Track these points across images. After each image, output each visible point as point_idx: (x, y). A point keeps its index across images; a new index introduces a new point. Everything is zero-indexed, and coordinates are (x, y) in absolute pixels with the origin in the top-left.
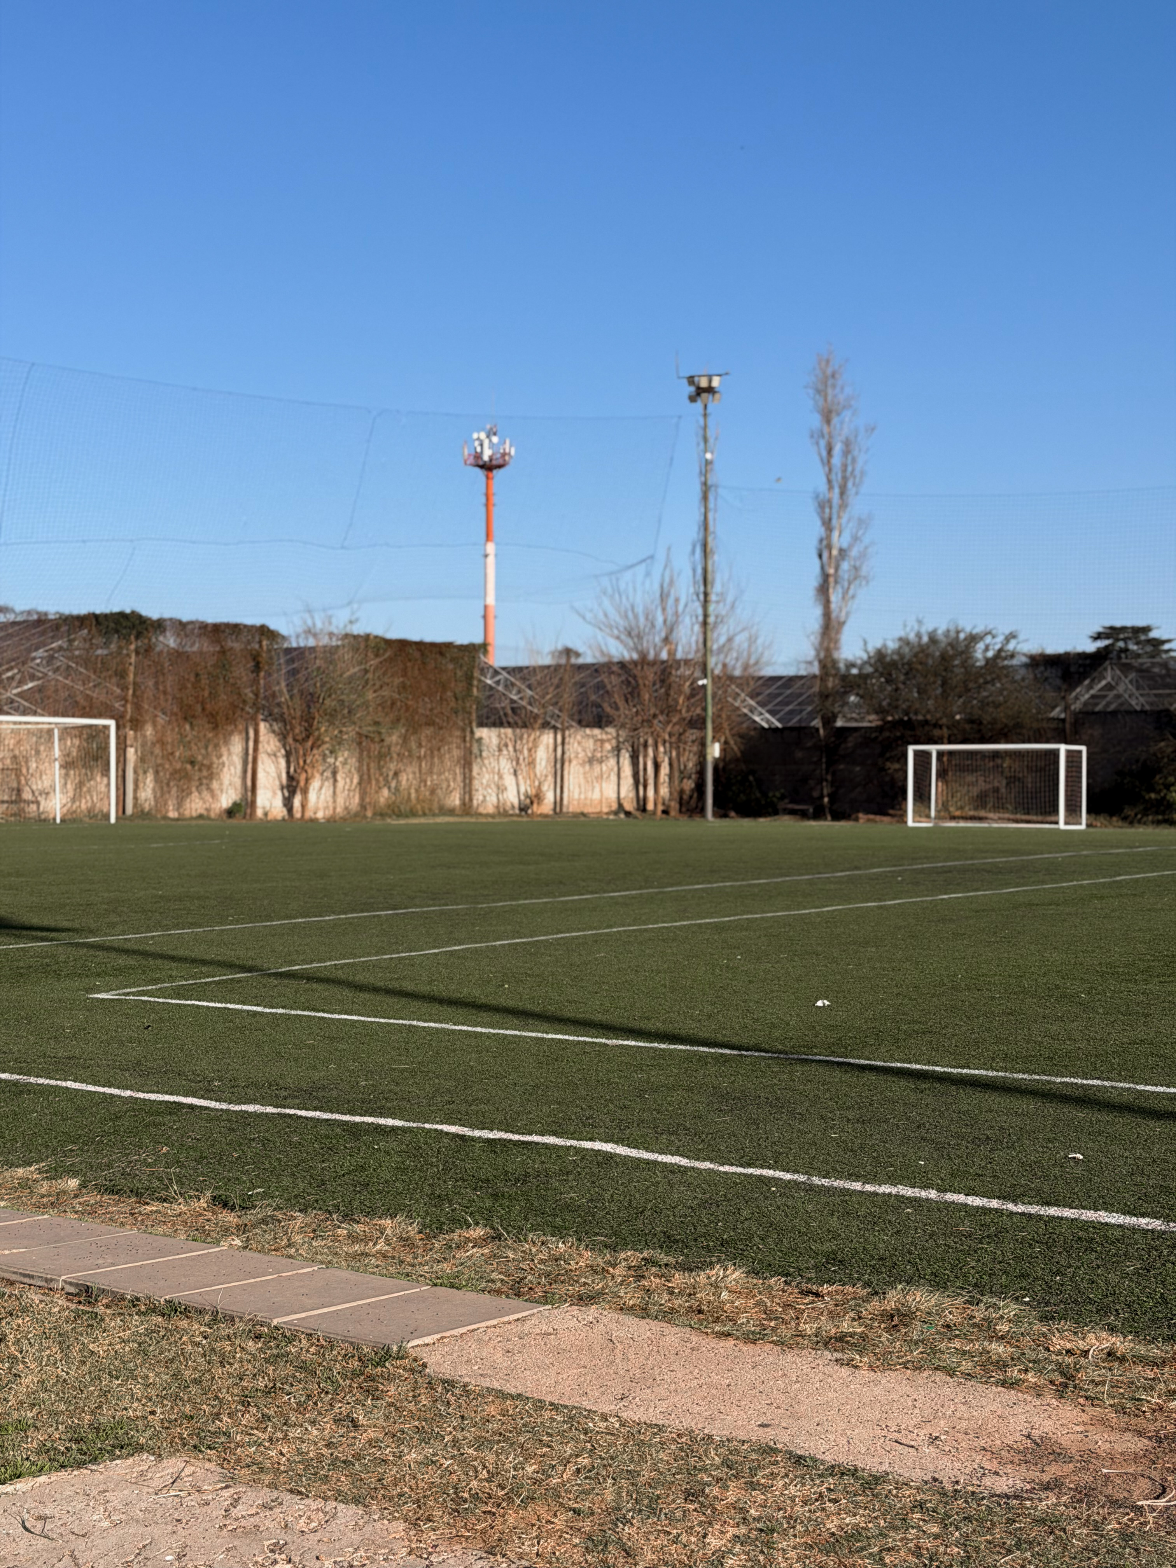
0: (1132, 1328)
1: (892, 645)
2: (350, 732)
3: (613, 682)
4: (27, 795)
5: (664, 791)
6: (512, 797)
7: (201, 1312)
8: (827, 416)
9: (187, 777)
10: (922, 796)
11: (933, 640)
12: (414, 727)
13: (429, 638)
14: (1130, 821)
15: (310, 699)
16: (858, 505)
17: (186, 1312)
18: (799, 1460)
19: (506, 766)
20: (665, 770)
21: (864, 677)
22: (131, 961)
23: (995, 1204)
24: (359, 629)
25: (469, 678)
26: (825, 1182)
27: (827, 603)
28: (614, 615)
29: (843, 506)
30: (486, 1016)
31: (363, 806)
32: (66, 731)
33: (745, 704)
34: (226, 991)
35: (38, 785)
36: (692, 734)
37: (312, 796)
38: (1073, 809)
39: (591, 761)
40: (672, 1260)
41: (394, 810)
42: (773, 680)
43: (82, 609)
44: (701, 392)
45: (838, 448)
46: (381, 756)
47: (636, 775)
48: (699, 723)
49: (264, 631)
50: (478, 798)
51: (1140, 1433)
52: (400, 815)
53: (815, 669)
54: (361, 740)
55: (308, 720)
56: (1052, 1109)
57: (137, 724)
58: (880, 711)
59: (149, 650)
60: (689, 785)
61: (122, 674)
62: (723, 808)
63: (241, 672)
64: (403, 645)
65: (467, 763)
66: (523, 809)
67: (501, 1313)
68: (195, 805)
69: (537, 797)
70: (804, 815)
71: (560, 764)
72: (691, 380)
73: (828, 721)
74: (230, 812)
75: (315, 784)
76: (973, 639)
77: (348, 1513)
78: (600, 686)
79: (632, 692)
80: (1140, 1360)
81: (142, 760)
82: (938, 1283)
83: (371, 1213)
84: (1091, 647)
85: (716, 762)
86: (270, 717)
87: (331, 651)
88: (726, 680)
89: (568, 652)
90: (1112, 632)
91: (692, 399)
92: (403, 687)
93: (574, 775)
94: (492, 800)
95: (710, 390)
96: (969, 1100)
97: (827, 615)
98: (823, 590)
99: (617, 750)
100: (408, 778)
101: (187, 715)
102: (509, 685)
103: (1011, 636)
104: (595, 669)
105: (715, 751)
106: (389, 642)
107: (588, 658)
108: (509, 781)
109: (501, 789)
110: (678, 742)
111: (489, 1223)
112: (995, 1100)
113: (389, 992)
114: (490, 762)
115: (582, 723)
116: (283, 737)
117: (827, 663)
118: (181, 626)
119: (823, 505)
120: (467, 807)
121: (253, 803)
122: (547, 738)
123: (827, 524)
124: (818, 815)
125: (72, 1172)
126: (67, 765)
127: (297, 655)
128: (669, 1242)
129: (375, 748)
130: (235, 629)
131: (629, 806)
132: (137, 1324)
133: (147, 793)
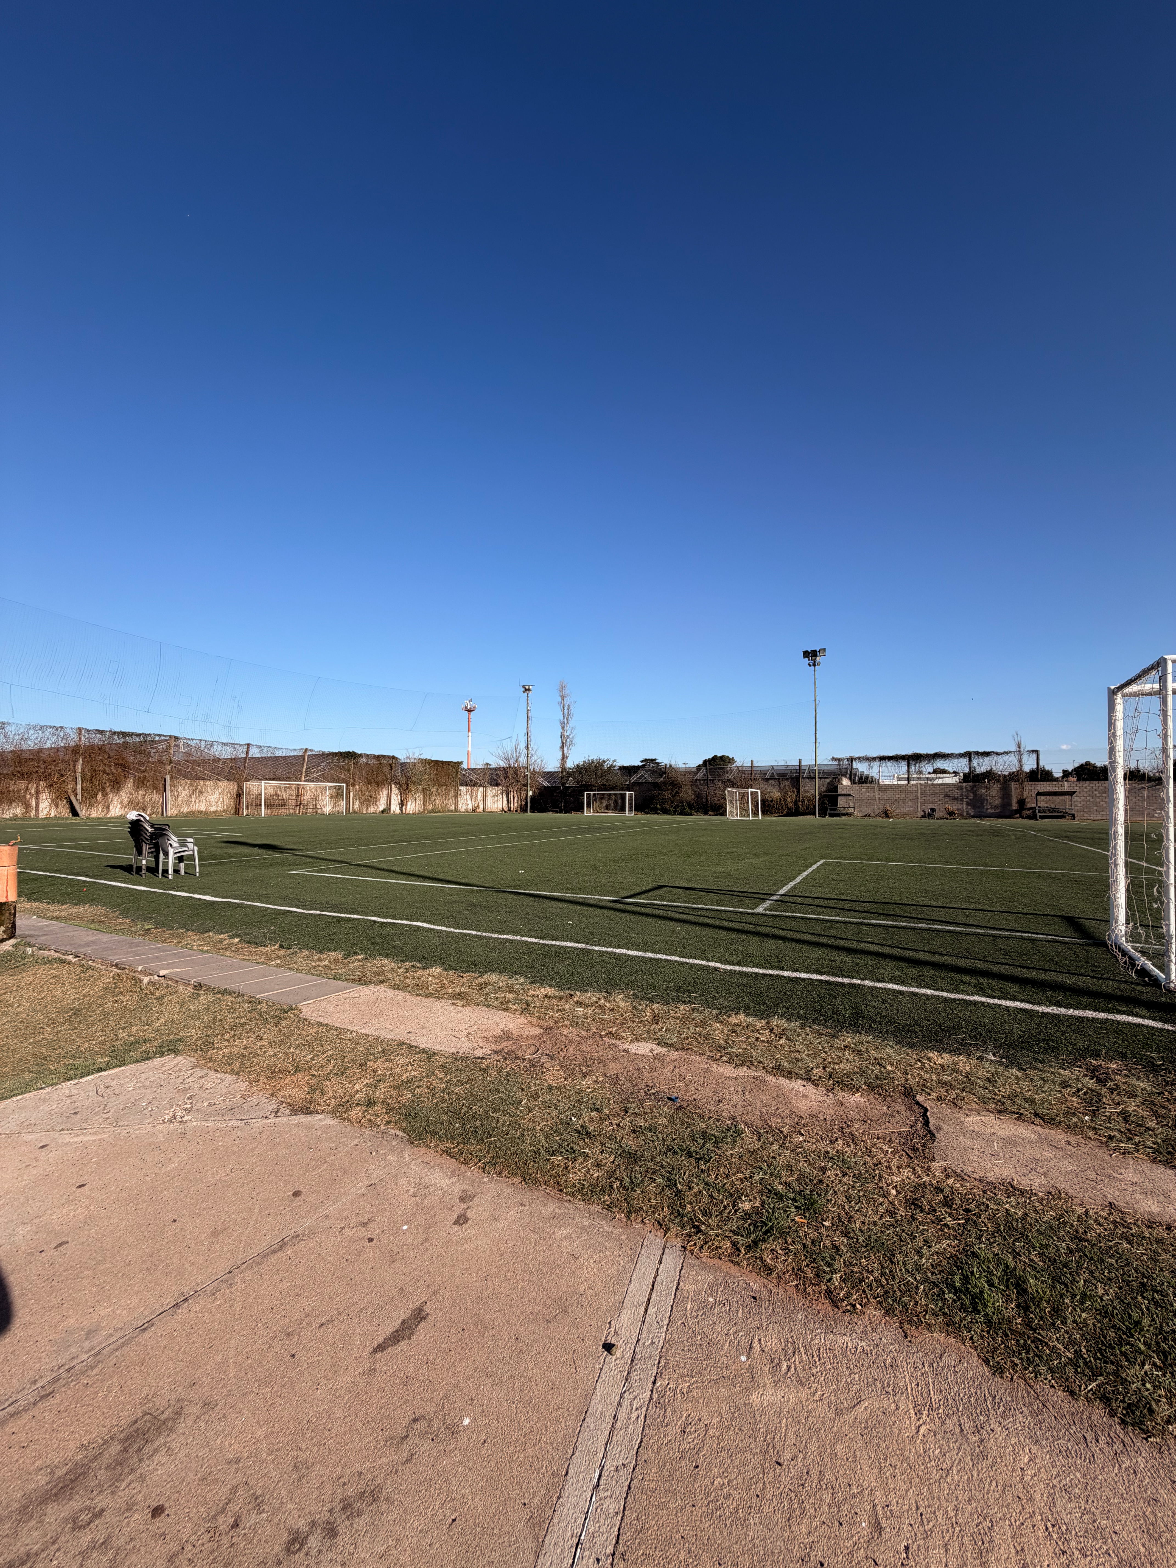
0: (559, 986)
1: (581, 763)
2: (420, 788)
3: (501, 773)
4: (318, 807)
5: (516, 805)
6: (470, 807)
7: (235, 993)
8: (563, 698)
9: (370, 801)
10: (589, 806)
11: (593, 762)
12: (440, 786)
13: (444, 760)
14: (647, 813)
15: (408, 778)
16: (572, 723)
17: (230, 993)
18: (410, 1047)
19: (468, 797)
20: (516, 798)
21: (574, 772)
22: (311, 860)
23: (536, 941)
24: (424, 757)
25: (457, 772)
26: (487, 934)
27: (563, 751)
28: (501, 754)
29: (568, 723)
30: (413, 878)
31: (424, 810)
32: (331, 787)
33: (540, 780)
34: (336, 871)
35: (321, 803)
36: (524, 788)
37: (408, 807)
38: (631, 810)
39: (494, 796)
40: (420, 965)
41: (434, 811)
42: (549, 772)
43: (336, 751)
44: (526, 690)
45: (566, 707)
46: (430, 795)
47: (508, 800)
48: (526, 785)
49: (393, 757)
50: (460, 807)
51: (541, 1027)
52: (436, 812)
53: (560, 770)
54: (424, 790)
55: (407, 784)
56: (571, 906)
57: (353, 785)
58: (578, 782)
59: (358, 762)
60: (523, 803)
61: (349, 770)
62: (532, 811)
63: (386, 770)
64: (437, 762)
65: (457, 797)
66: (474, 810)
67: (346, 989)
68: (371, 810)
69: (478, 807)
70: (557, 812)
71: (485, 797)
72: (523, 687)
73: (564, 784)
74: (383, 812)
75: (409, 803)
76: (604, 762)
77: (230, 1078)
78: (497, 774)
79: (506, 777)
80: (555, 997)
81: (355, 796)
82: (502, 972)
83: (329, 950)
84: (641, 764)
85: (531, 797)
86: (396, 783)
87: (414, 764)
88: (534, 773)
89: (487, 764)
90: (646, 760)
91: (524, 692)
92: (436, 775)
93: (489, 800)
94: (464, 807)
95: (529, 690)
96: (547, 904)
97: (563, 754)
98: (562, 747)
99: (502, 793)
100: (438, 801)
101: (369, 782)
102: (470, 774)
103: (614, 761)
104: (496, 769)
105: (530, 793)
106: (433, 761)
107: (493, 766)
108: (469, 802)
109: (467, 804)
110: (520, 791)
111: (366, 953)
112: (555, 904)
113: (387, 870)
114: (463, 796)
115: (492, 785)
116: (399, 789)
117: (563, 768)
118: (367, 756)
119: (562, 723)
120: (456, 810)
121: (389, 809)
122: (481, 789)
123: (563, 728)
124: (561, 812)
125: (237, 936)
126: (332, 797)
127: (403, 765)
128: (423, 959)
129: (428, 792)
130: (384, 757)
131: (506, 809)
132: (211, 997)
133: (356, 806)
